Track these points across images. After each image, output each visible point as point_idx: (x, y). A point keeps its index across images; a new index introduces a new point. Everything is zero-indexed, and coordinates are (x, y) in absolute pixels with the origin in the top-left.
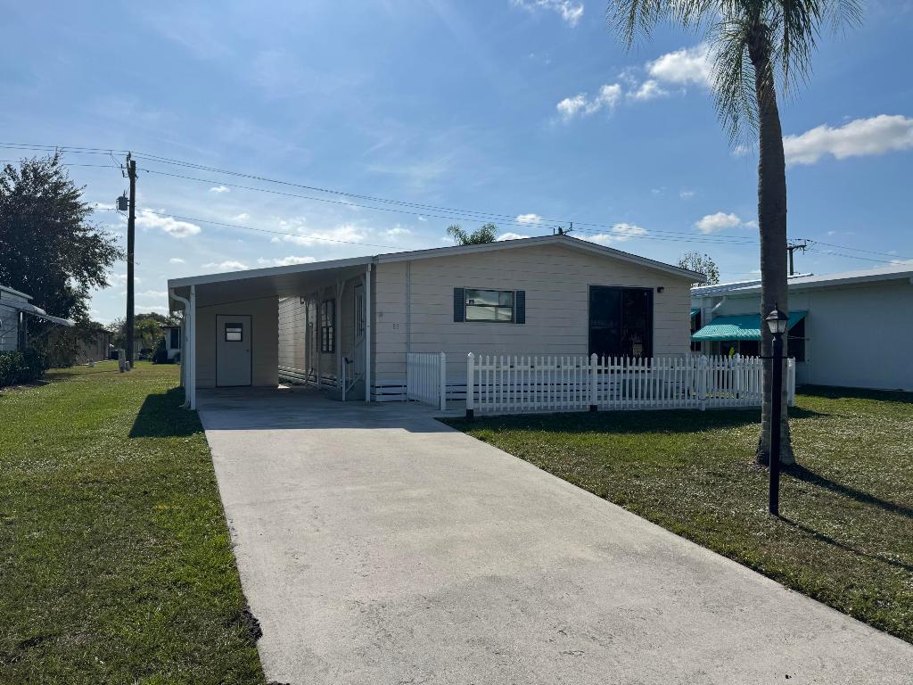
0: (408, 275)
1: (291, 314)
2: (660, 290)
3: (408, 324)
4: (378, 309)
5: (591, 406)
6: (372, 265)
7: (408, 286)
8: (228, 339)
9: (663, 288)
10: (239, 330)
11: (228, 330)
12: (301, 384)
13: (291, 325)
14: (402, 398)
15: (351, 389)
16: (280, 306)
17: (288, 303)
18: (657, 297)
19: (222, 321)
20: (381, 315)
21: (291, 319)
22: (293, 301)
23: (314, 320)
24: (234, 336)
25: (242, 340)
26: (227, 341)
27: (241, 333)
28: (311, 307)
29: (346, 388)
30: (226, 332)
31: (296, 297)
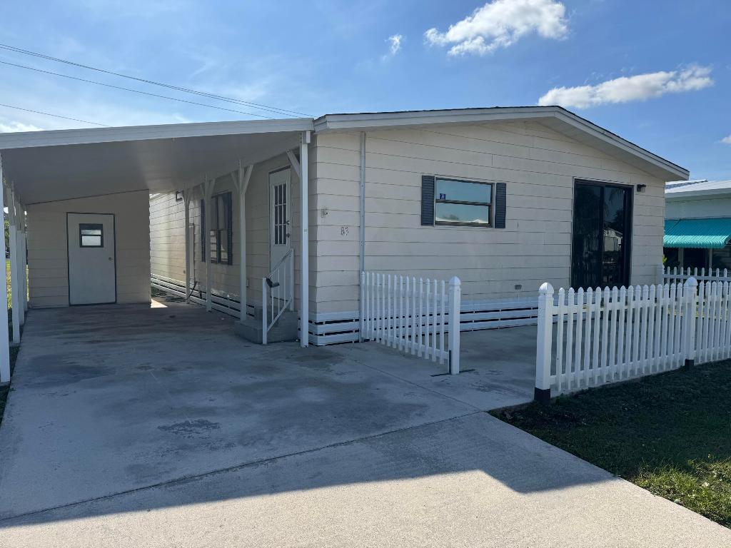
0: (362, 153)
1: (163, 213)
2: (640, 187)
3: (362, 227)
4: (320, 205)
5: (687, 361)
6: (312, 133)
7: (362, 168)
8: (84, 244)
9: (644, 186)
10: (99, 232)
11: (84, 232)
12: (181, 299)
13: (164, 226)
14: (353, 337)
15: (276, 325)
16: (151, 204)
17: (159, 201)
18: (637, 198)
19: (75, 221)
20: (324, 213)
21: (163, 219)
22: (165, 197)
23: (197, 221)
24: (92, 239)
25: (102, 246)
26: (81, 246)
27: (102, 236)
28: (191, 205)
29: (269, 323)
30: (81, 236)
31: (169, 193)
